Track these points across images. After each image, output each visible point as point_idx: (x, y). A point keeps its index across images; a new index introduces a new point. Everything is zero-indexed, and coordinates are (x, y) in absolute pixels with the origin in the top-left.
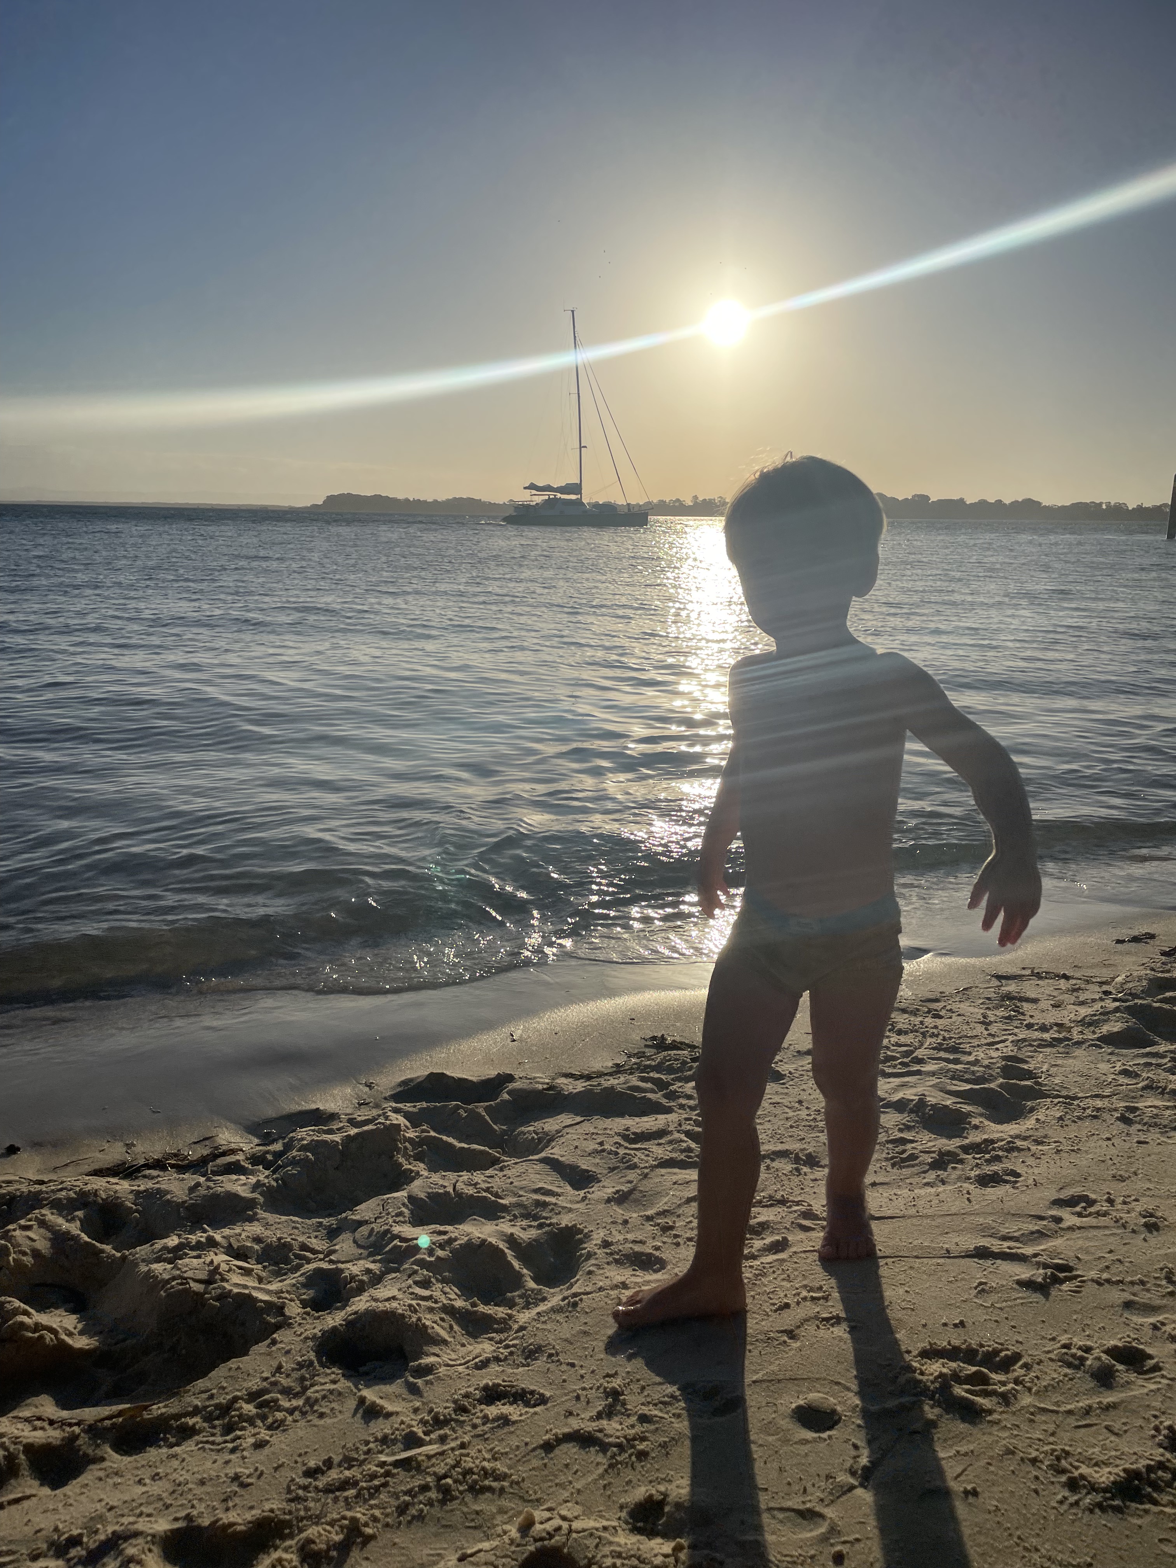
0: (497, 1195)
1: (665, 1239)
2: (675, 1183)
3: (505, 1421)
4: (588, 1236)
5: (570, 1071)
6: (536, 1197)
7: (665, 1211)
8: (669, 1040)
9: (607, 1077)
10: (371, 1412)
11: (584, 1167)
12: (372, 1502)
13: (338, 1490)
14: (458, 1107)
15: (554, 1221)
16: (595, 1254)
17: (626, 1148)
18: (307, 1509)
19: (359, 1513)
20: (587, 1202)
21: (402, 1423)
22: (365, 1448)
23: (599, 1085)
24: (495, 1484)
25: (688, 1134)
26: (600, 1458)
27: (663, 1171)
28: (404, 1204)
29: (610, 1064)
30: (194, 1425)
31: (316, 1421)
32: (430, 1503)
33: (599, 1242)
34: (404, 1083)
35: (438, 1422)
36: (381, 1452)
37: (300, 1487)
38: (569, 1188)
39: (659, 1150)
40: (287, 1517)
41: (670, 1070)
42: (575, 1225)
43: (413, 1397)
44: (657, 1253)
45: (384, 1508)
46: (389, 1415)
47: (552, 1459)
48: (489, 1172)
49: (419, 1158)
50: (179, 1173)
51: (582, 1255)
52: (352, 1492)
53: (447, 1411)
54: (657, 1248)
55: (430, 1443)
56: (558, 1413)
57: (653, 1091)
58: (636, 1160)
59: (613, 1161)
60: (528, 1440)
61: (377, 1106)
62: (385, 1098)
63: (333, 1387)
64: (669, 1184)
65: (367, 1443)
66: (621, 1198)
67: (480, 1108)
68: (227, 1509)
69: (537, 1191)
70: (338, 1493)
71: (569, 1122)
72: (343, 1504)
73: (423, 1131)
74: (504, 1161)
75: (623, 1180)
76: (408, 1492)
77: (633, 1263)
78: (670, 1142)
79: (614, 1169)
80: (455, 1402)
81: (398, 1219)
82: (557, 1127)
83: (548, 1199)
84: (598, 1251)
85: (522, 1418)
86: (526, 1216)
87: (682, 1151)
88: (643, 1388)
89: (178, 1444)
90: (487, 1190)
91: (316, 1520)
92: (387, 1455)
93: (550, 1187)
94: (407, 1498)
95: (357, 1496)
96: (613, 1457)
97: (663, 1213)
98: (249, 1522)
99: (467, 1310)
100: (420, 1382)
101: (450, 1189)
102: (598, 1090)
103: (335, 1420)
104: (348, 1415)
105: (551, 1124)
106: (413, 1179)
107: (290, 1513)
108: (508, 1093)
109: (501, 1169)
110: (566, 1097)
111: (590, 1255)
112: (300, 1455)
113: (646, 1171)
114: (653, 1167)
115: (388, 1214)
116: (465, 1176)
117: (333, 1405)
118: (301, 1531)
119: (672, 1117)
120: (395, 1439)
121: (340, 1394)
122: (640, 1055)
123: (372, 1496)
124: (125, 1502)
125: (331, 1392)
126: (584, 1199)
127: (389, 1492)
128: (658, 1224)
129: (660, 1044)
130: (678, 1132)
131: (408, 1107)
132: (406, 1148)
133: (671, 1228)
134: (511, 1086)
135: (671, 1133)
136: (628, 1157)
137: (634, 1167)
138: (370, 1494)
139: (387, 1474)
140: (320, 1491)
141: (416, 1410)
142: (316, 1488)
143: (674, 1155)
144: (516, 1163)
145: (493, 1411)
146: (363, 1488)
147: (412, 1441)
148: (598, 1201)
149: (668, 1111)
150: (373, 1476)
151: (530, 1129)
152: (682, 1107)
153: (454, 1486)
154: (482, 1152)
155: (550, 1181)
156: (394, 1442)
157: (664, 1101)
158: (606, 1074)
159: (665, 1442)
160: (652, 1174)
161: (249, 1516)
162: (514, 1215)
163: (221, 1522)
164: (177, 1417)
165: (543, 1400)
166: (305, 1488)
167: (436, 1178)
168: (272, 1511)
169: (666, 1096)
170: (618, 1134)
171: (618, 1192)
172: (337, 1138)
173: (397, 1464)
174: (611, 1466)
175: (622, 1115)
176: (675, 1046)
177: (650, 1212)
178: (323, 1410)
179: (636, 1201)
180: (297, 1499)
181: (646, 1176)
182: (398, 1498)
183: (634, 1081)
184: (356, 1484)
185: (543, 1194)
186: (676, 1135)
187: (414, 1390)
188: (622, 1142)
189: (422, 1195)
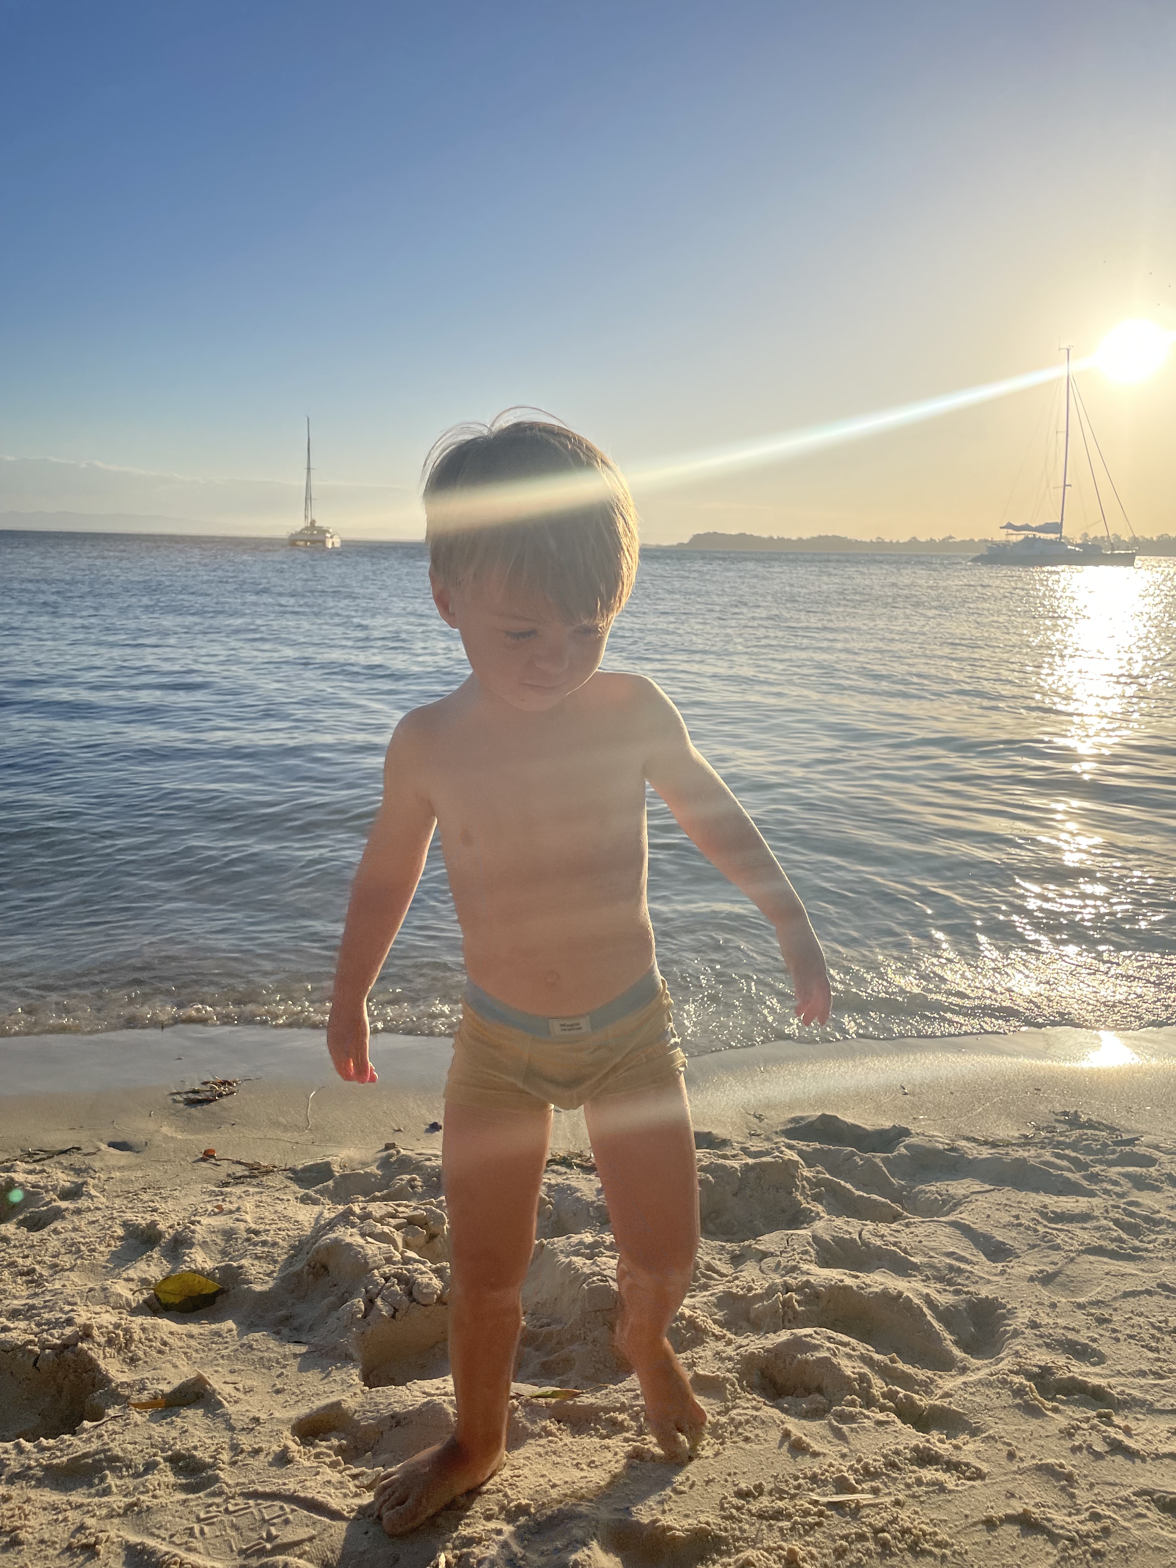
0: (905, 1251)
1: (1102, 1332)
2: (1107, 1274)
3: (941, 1488)
4: (1012, 1312)
5: (972, 1135)
6: (948, 1261)
7: (1099, 1301)
8: (1084, 1118)
9: (1015, 1148)
10: (798, 1448)
11: (1000, 1239)
12: (808, 1539)
13: (772, 1518)
14: (853, 1154)
15: (971, 1289)
16: (1023, 1333)
17: (1045, 1226)
18: (742, 1531)
19: (796, 1545)
20: (1006, 1276)
21: (831, 1465)
22: (796, 1483)
23: (1007, 1154)
24: (936, 1550)
25: (1116, 1222)
26: (1049, 1547)
27: (1092, 1258)
28: (809, 1243)
29: (1017, 1135)
30: (623, 1421)
31: (741, 1444)
32: (868, 1553)
33: (1026, 1321)
34: (794, 1120)
35: (869, 1474)
36: (812, 1490)
37: (733, 1507)
38: (983, 1257)
39: (1084, 1235)
40: (724, 1534)
41: (1088, 1150)
42: (996, 1299)
43: (838, 1442)
44: (1095, 1345)
45: (821, 1548)
46: (815, 1454)
47: (996, 1537)
48: (894, 1226)
49: (817, 1198)
50: (584, 1172)
51: (1006, 1332)
52: (786, 1524)
53: (877, 1464)
54: (1094, 1340)
55: (863, 1491)
56: (999, 1492)
57: (1070, 1170)
58: (1059, 1241)
59: (1033, 1239)
60: (968, 1512)
61: (768, 1139)
62: (776, 1133)
63: (755, 1413)
64: (1100, 1273)
65: (796, 1478)
66: (1047, 1279)
67: (878, 1158)
68: (664, 1512)
69: (950, 1255)
70: (772, 1522)
71: (977, 1188)
72: (778, 1534)
73: (818, 1172)
74: (907, 1218)
75: (1045, 1260)
76: (845, 1537)
77: (1065, 1351)
78: (1097, 1228)
79: (1033, 1247)
80: (885, 1456)
81: (804, 1257)
82: (963, 1192)
83: (963, 1266)
84: (1026, 1331)
85: (959, 1488)
86: (940, 1279)
87: (1112, 1240)
88: (1092, 1485)
89: (608, 1437)
90: (895, 1244)
91: (754, 1543)
92: (819, 1494)
93: (963, 1254)
94: (845, 1543)
95: (792, 1529)
96: (1065, 1550)
97: (1097, 1303)
98: (687, 1530)
99: (886, 1364)
100: (845, 1428)
101: (856, 1236)
102: (1008, 1159)
103: (761, 1447)
104: (774, 1444)
105: (958, 1188)
106: (813, 1219)
107: (726, 1530)
108: (905, 1147)
109: (907, 1225)
110: (970, 1162)
111: (1016, 1334)
112: (729, 1475)
113: (1072, 1255)
114: (1080, 1253)
115: (794, 1250)
116: (870, 1226)
117: (757, 1431)
118: (738, 1551)
119: (1095, 1201)
120: (826, 1480)
121: (763, 1422)
122: (1051, 1130)
123: (807, 1532)
124: (566, 1482)
125: (755, 1418)
126: (1003, 1272)
127: (824, 1532)
128: (1092, 1315)
129: (1074, 1121)
130: (1106, 1218)
131: (800, 1144)
132: (803, 1186)
133: (1106, 1321)
134: (908, 1141)
135: (1096, 1218)
136: (1049, 1237)
137: (1057, 1248)
138: (805, 1530)
139: (821, 1514)
140: (753, 1515)
141: (843, 1456)
142: (749, 1511)
143: (1103, 1243)
144: (923, 1222)
145: (928, 1474)
146: (796, 1523)
147: (842, 1485)
148: (1020, 1278)
149: (1091, 1194)
150: (806, 1513)
151: (933, 1189)
152: (1106, 1192)
153: (892, 1542)
154: (882, 1203)
155: (964, 1247)
156: (825, 1482)
157: (1085, 1183)
158: (1014, 1144)
159: (1124, 1547)
160: (1078, 1260)
161: (687, 1523)
162: (927, 1276)
163: (660, 1523)
164: (606, 1410)
165: (979, 1475)
166: (738, 1509)
167: (839, 1222)
168: (708, 1523)
169: (1085, 1177)
170: (1036, 1211)
171: (1041, 1271)
172: (736, 1164)
173: (831, 1505)
174: (1063, 1558)
175: (1036, 1190)
176: (1090, 1125)
177: (1082, 1300)
178: (749, 1435)
179: (1063, 1285)
180: (731, 1517)
181: (1072, 1260)
182: (835, 1541)
183: (1047, 1155)
184: (789, 1517)
185: (956, 1259)
186: (1104, 1222)
187: (839, 1435)
188: (1040, 1220)
189: (827, 1238)
